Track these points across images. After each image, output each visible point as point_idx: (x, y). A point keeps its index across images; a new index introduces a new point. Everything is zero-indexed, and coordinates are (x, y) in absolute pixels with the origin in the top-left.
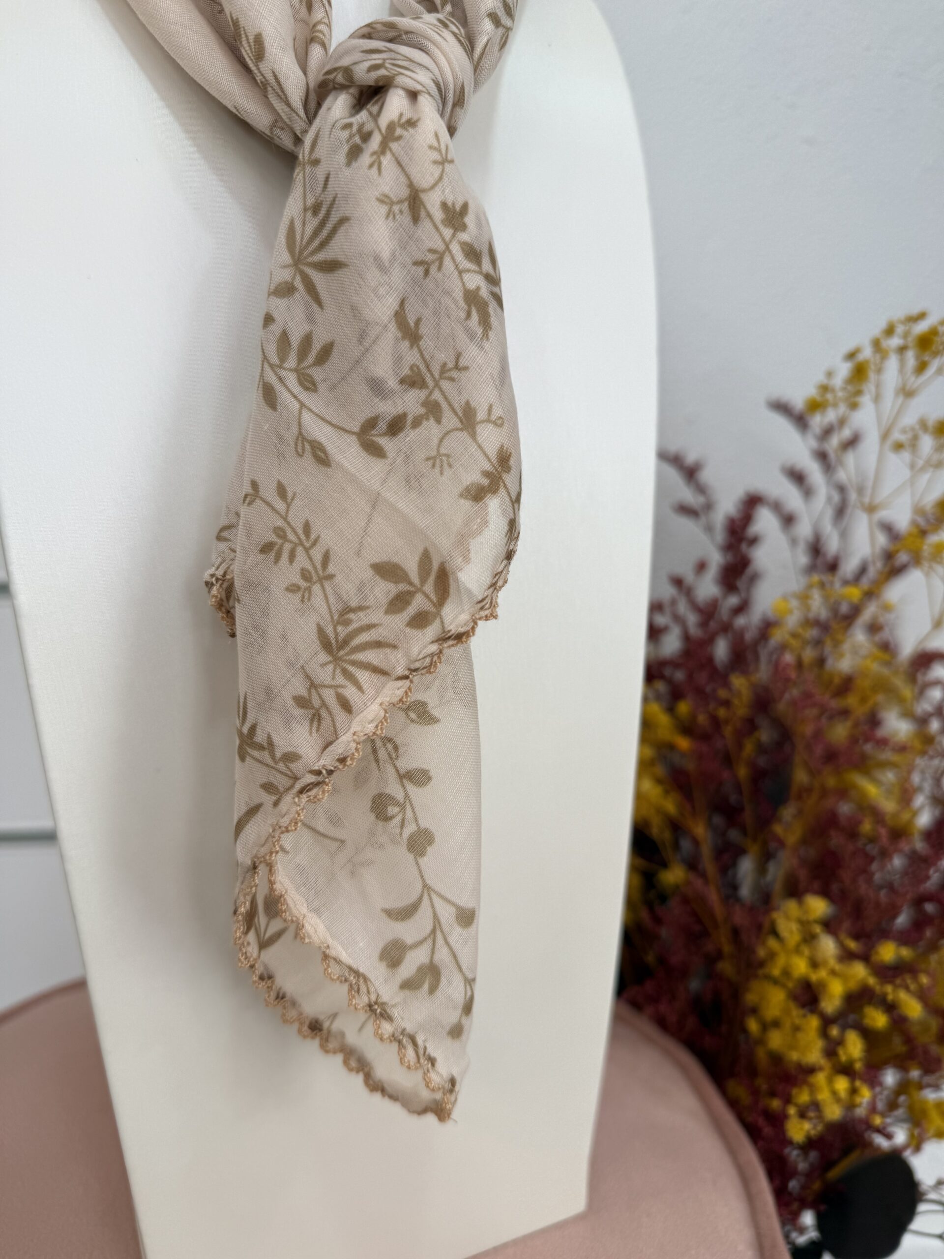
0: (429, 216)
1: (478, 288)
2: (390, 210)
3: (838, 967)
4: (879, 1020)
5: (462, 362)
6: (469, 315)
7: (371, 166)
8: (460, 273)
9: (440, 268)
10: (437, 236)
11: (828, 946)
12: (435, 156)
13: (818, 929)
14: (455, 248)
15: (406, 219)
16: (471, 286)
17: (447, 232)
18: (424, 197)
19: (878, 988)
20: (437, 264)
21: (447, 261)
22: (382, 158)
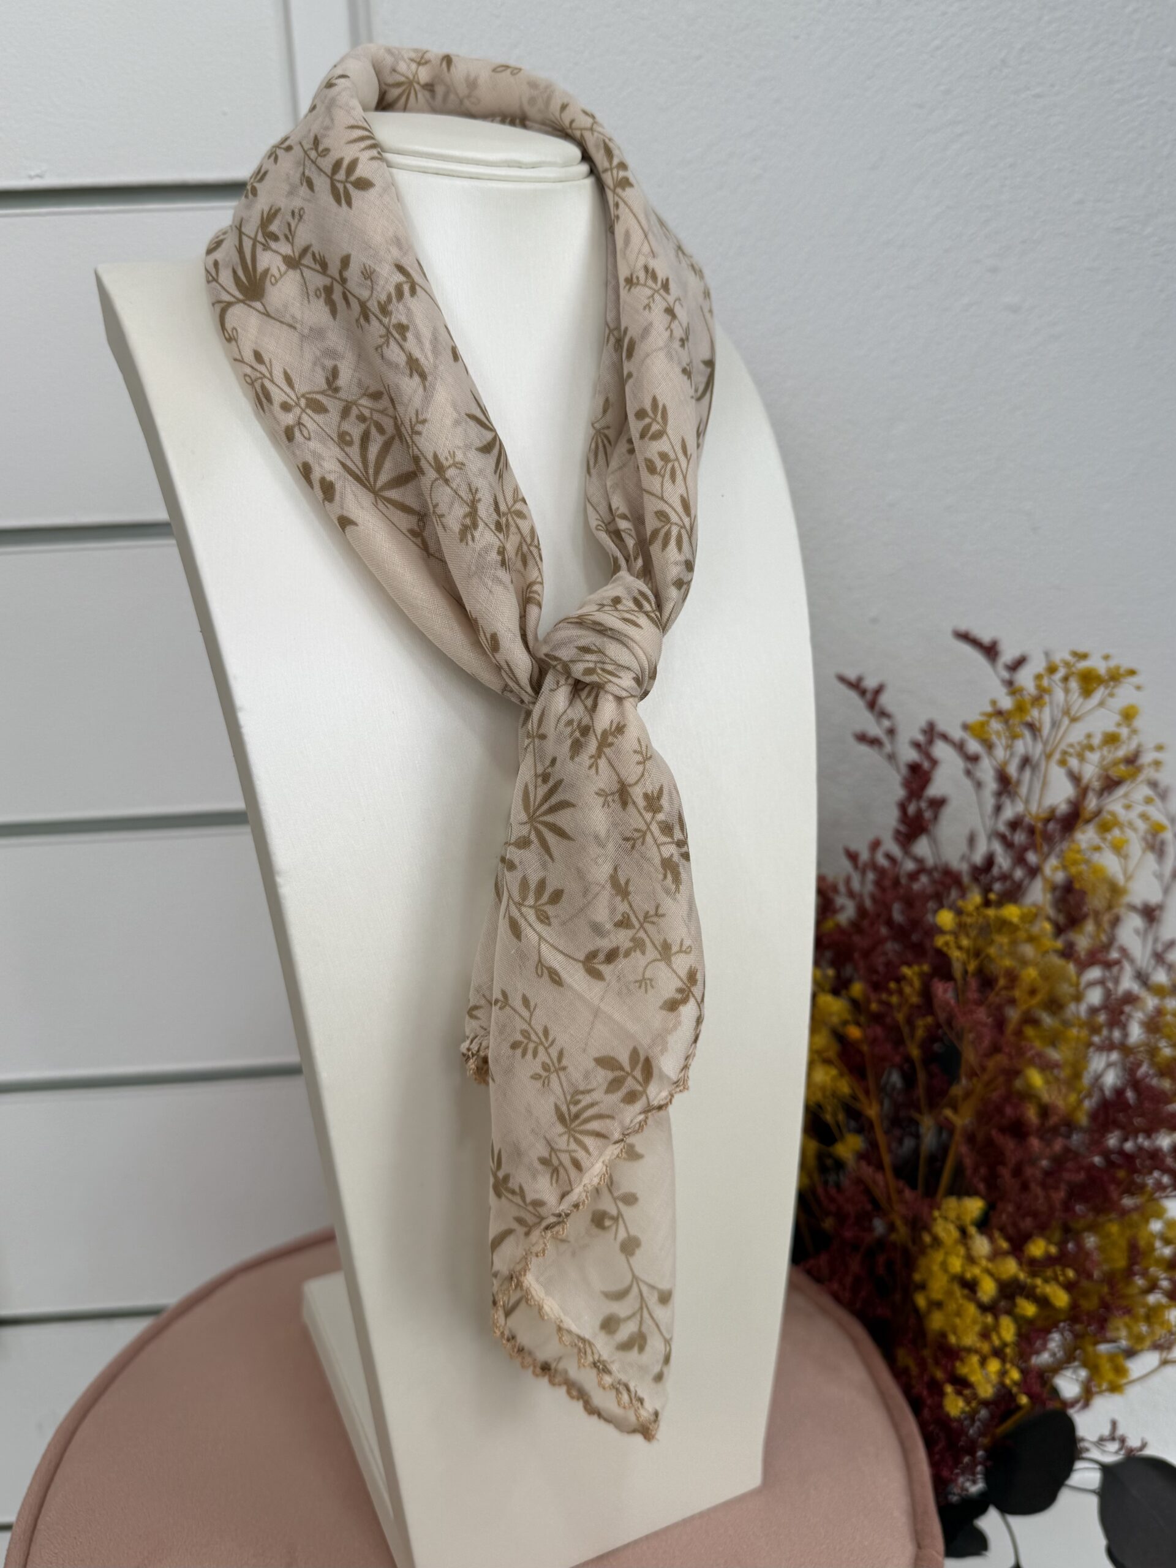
0: (634, 803)
1: (672, 855)
2: (605, 800)
3: (990, 1266)
4: (1029, 1309)
5: (660, 911)
6: (665, 877)
7: (590, 767)
8: (658, 846)
9: (643, 843)
10: (640, 819)
11: (982, 1245)
12: (639, 758)
13: (972, 1230)
14: (654, 828)
15: (616, 806)
16: (666, 855)
17: (648, 816)
18: (630, 790)
19: (1029, 1281)
20: (641, 840)
21: (649, 838)
22: (599, 761)
